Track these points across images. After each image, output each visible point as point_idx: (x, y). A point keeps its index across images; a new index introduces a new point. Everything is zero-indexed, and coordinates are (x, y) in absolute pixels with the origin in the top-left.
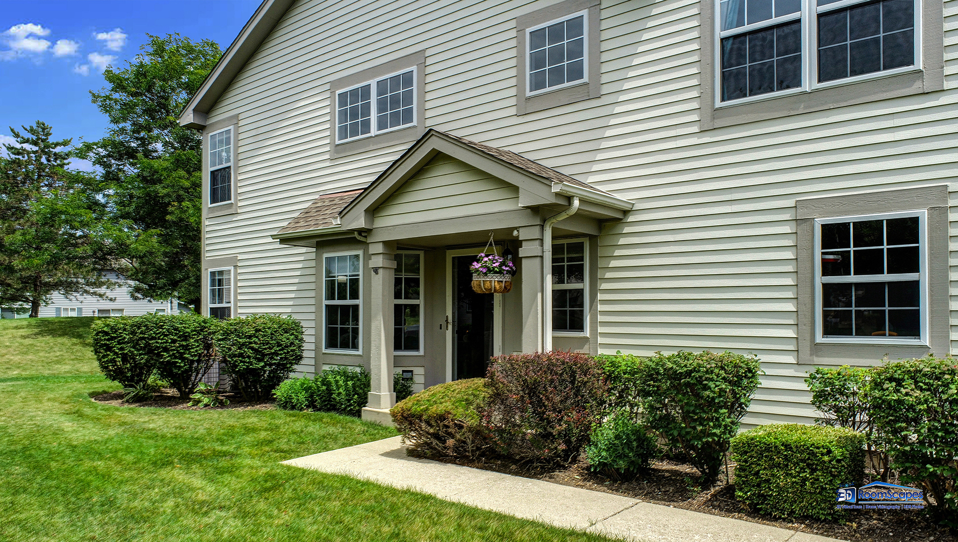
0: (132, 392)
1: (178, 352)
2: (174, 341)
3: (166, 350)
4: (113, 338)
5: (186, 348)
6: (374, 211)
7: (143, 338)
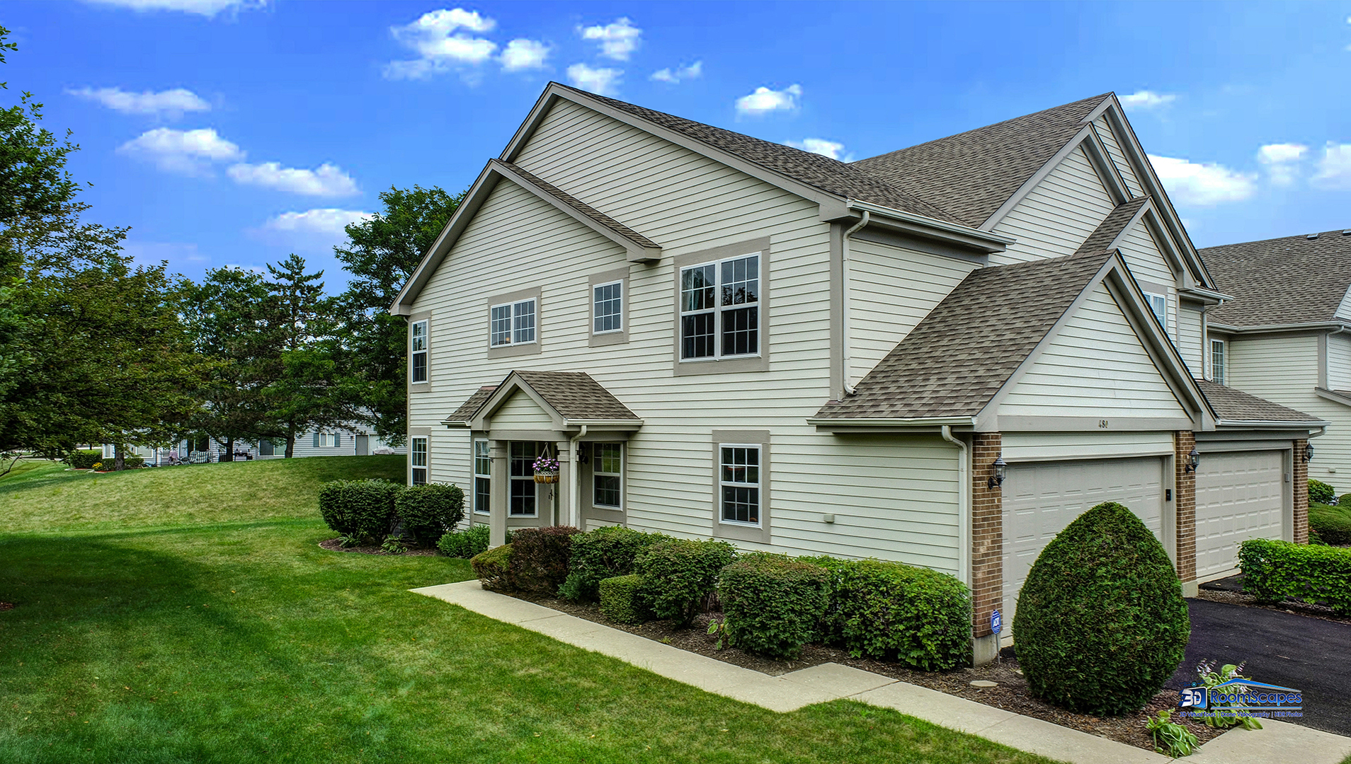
0: (345, 540)
1: (372, 512)
2: (369, 504)
3: (364, 510)
4: (332, 499)
5: (378, 509)
6: (491, 416)
7: (349, 501)
